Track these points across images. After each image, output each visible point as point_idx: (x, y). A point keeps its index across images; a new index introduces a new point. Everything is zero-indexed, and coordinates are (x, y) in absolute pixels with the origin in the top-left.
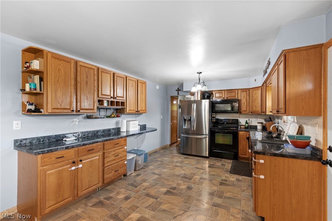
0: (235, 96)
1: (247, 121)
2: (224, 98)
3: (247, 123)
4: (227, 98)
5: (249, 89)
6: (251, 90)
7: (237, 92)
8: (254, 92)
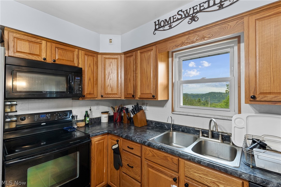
0: (73, 61)
1: (87, 112)
2: (45, 59)
3: (87, 115)
4: (55, 61)
5: (97, 53)
6: (99, 56)
7: (76, 53)
8: (108, 61)
